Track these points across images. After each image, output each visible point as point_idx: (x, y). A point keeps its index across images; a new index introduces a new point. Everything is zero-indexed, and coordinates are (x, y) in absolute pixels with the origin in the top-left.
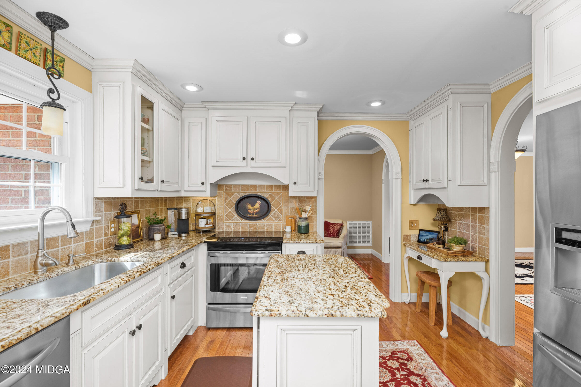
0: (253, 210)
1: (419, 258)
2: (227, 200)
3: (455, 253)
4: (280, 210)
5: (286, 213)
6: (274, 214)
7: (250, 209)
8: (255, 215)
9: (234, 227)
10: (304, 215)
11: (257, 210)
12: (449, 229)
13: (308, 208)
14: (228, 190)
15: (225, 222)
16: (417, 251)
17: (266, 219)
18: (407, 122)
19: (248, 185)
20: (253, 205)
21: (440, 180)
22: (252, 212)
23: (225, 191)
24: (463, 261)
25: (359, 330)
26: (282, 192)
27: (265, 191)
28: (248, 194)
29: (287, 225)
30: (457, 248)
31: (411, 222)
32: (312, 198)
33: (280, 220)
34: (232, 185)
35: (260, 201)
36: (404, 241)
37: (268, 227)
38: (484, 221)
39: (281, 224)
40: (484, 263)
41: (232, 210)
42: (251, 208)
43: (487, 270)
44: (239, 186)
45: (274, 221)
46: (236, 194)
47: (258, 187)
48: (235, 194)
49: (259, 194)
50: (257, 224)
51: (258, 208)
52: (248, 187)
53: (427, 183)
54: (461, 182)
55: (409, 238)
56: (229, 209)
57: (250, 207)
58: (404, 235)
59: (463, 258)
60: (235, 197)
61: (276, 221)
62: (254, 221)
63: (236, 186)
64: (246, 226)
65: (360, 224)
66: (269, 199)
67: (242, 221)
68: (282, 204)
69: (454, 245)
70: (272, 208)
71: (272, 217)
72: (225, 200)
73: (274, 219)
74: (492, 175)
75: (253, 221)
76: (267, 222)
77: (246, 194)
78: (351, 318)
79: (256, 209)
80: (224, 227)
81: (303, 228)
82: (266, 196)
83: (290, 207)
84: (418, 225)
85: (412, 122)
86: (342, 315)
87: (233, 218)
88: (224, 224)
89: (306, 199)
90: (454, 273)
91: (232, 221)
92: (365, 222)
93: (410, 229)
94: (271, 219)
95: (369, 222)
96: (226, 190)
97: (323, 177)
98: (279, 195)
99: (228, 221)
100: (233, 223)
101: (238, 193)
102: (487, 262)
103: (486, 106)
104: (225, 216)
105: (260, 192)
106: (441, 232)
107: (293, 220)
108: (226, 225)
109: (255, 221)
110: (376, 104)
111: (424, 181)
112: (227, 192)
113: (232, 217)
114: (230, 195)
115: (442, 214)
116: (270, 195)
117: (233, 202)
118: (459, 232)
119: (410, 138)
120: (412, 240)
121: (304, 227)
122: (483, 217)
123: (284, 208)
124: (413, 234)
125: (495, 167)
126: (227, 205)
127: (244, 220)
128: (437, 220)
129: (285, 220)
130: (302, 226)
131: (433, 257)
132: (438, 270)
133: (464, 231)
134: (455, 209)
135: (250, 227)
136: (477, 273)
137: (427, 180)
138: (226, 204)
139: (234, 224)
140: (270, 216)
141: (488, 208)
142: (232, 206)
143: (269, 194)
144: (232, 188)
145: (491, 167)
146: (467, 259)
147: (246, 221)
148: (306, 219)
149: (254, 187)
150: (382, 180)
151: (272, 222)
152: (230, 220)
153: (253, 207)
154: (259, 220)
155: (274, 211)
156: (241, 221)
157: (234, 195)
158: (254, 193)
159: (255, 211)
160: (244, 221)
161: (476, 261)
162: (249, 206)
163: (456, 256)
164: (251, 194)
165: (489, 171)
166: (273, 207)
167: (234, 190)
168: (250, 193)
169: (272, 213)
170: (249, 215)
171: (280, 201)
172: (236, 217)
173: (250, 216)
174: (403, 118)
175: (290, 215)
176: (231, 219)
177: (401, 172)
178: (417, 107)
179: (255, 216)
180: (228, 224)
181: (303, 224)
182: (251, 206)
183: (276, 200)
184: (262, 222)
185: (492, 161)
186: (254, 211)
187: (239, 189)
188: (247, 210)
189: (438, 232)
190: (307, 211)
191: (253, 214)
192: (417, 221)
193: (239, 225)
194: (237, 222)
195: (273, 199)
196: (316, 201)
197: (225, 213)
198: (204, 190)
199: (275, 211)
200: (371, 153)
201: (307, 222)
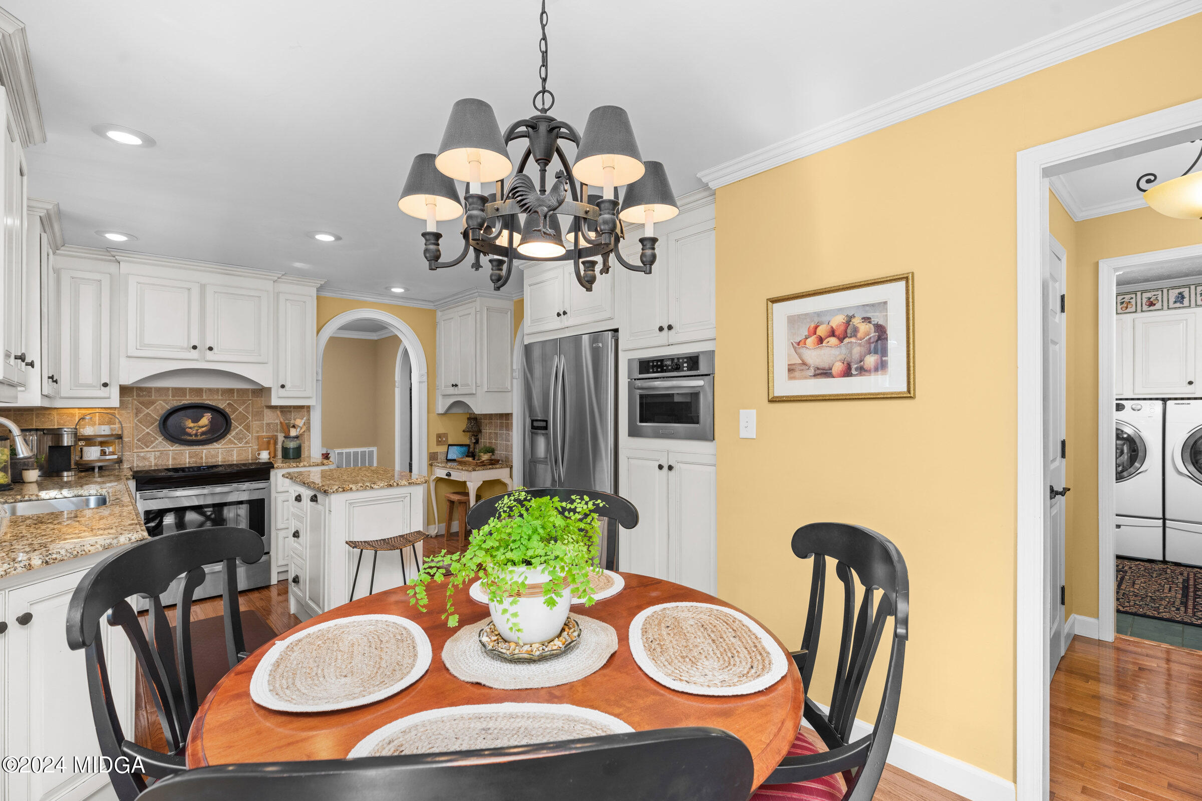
0: (196, 428)
1: (449, 475)
2: (141, 413)
3: (483, 462)
4: (248, 428)
5: (258, 432)
6: (237, 434)
7: (190, 428)
8: (201, 436)
9: (155, 459)
10: (293, 433)
11: (204, 429)
12: (480, 440)
13: (300, 422)
14: (142, 396)
15: (135, 451)
16: (446, 467)
17: (221, 443)
18: (432, 313)
19: (186, 389)
20: (196, 420)
21: (469, 386)
22: (194, 432)
23: (135, 397)
24: (490, 469)
25: (409, 497)
26: (251, 400)
27: (220, 398)
28: (186, 402)
29: (259, 450)
30: (485, 457)
31: (439, 436)
32: (302, 407)
33: (247, 443)
34: (151, 388)
35: (210, 414)
36: (430, 460)
37: (225, 454)
38: (509, 427)
39: (250, 448)
40: (509, 469)
41: (151, 430)
42: (192, 425)
43: (511, 477)
44: (167, 389)
45: (235, 444)
46: (160, 403)
47: (206, 391)
48: (157, 403)
49: (208, 402)
50: (204, 451)
51: (206, 426)
52: (186, 392)
53: (456, 388)
54: (488, 389)
55: (436, 456)
56: (145, 428)
57: (189, 423)
58: (430, 453)
59: (491, 466)
60: (158, 407)
61: (241, 445)
62: (197, 447)
63: (159, 390)
64: (182, 455)
65: (356, 454)
66: (228, 410)
67: (174, 448)
68: (250, 417)
69: (482, 454)
70: (233, 425)
71: (232, 439)
72: (136, 413)
73: (236, 442)
74: (515, 381)
75: (195, 447)
76: (223, 447)
77: (182, 404)
78: (405, 485)
79: (203, 427)
80: (133, 461)
81: (291, 451)
82: (222, 405)
83: (265, 422)
84: (447, 439)
85: (439, 314)
86: (398, 484)
87: (154, 444)
88: (135, 454)
89: (292, 409)
90: (482, 482)
91: (151, 448)
92: (366, 449)
93: (438, 445)
94: (231, 442)
95: (371, 449)
96: (138, 395)
97: (320, 378)
98: (244, 403)
99: (143, 448)
100: (153, 453)
101: (164, 401)
102: (511, 468)
103: (509, 313)
104: (137, 440)
105: (210, 400)
106: (472, 446)
107: (272, 442)
108: (138, 456)
109: (201, 447)
110: (398, 290)
111: (453, 385)
112: (141, 399)
113: (152, 442)
114: (148, 404)
115: (472, 424)
116: (228, 404)
117: (152, 417)
118: (489, 442)
119: (438, 332)
120: (440, 458)
121: (293, 449)
122: (508, 423)
123: (255, 424)
124: (442, 451)
125: (516, 374)
126: (141, 423)
127: (177, 445)
128: (468, 431)
129: (257, 442)
130: (290, 448)
131: (462, 469)
132: (467, 483)
133: (494, 441)
134: (485, 416)
135: (190, 457)
136: (503, 480)
137: (456, 385)
138: (138, 421)
139: (156, 453)
140: (229, 437)
141: (512, 414)
142: (153, 424)
143: (228, 402)
144: (151, 392)
145: (514, 374)
146: (494, 466)
147: (182, 448)
148: (297, 437)
149: (199, 391)
150: (395, 381)
151: (232, 446)
152: (148, 447)
153: (196, 424)
154: (209, 444)
155: (237, 428)
156: (171, 448)
157: (155, 405)
158: (197, 402)
159: (200, 431)
160: (177, 448)
161: (502, 468)
162: (187, 423)
163: (485, 465)
164: (192, 403)
165: (512, 378)
166: (234, 423)
167: (155, 396)
168: (190, 402)
169: (233, 433)
170: (189, 438)
171: (248, 413)
172: (161, 442)
173: (191, 438)
174: (430, 306)
175: (265, 434)
176: (150, 445)
177: (426, 374)
178: (445, 299)
179: (199, 438)
180: (142, 454)
181: (292, 445)
182: (193, 422)
183: (240, 412)
184: (213, 447)
185: (515, 367)
186: (197, 430)
187: (167, 395)
188: (185, 429)
189: (468, 446)
190: (299, 426)
191: (196, 435)
192: (446, 435)
193: (168, 455)
194: (163, 449)
195: (235, 410)
196: (309, 412)
197: (137, 436)
198: (106, 395)
199: (238, 430)
200: (376, 338)
201: (298, 442)
